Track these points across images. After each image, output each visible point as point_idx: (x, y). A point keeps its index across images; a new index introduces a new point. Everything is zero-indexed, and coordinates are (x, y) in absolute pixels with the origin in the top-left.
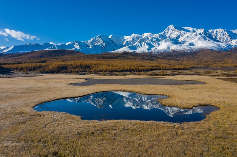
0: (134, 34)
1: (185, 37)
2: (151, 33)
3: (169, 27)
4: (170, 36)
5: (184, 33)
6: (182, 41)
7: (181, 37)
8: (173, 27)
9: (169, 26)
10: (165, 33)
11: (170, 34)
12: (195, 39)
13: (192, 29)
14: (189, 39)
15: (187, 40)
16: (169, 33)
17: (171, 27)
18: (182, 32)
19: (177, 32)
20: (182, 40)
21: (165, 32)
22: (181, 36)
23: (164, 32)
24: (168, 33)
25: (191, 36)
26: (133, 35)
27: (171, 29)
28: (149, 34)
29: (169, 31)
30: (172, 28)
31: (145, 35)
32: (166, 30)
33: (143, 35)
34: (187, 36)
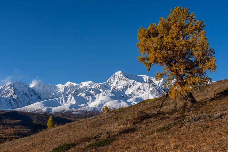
0: (70, 82)
1: (134, 88)
2: (92, 82)
3: (116, 74)
4: (115, 87)
5: (133, 83)
6: (129, 95)
7: (128, 88)
8: (121, 74)
9: (116, 72)
10: (109, 82)
11: (116, 84)
12: (146, 92)
13: (148, 77)
14: (139, 91)
15: (136, 93)
16: (116, 82)
17: (119, 73)
18: (131, 81)
19: (125, 82)
20: (130, 93)
21: (109, 80)
22: (130, 87)
23: (107, 81)
24: (113, 82)
25: (142, 88)
26: (68, 83)
27: (119, 77)
28: (89, 82)
29: (115, 79)
30: (119, 75)
31: (84, 84)
32: (111, 79)
33: (82, 85)
34: (137, 87)
